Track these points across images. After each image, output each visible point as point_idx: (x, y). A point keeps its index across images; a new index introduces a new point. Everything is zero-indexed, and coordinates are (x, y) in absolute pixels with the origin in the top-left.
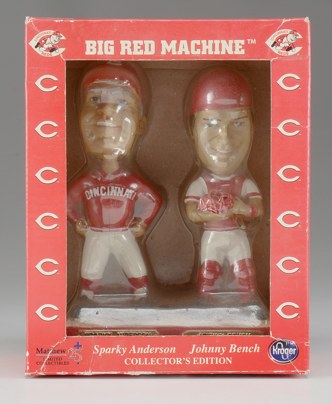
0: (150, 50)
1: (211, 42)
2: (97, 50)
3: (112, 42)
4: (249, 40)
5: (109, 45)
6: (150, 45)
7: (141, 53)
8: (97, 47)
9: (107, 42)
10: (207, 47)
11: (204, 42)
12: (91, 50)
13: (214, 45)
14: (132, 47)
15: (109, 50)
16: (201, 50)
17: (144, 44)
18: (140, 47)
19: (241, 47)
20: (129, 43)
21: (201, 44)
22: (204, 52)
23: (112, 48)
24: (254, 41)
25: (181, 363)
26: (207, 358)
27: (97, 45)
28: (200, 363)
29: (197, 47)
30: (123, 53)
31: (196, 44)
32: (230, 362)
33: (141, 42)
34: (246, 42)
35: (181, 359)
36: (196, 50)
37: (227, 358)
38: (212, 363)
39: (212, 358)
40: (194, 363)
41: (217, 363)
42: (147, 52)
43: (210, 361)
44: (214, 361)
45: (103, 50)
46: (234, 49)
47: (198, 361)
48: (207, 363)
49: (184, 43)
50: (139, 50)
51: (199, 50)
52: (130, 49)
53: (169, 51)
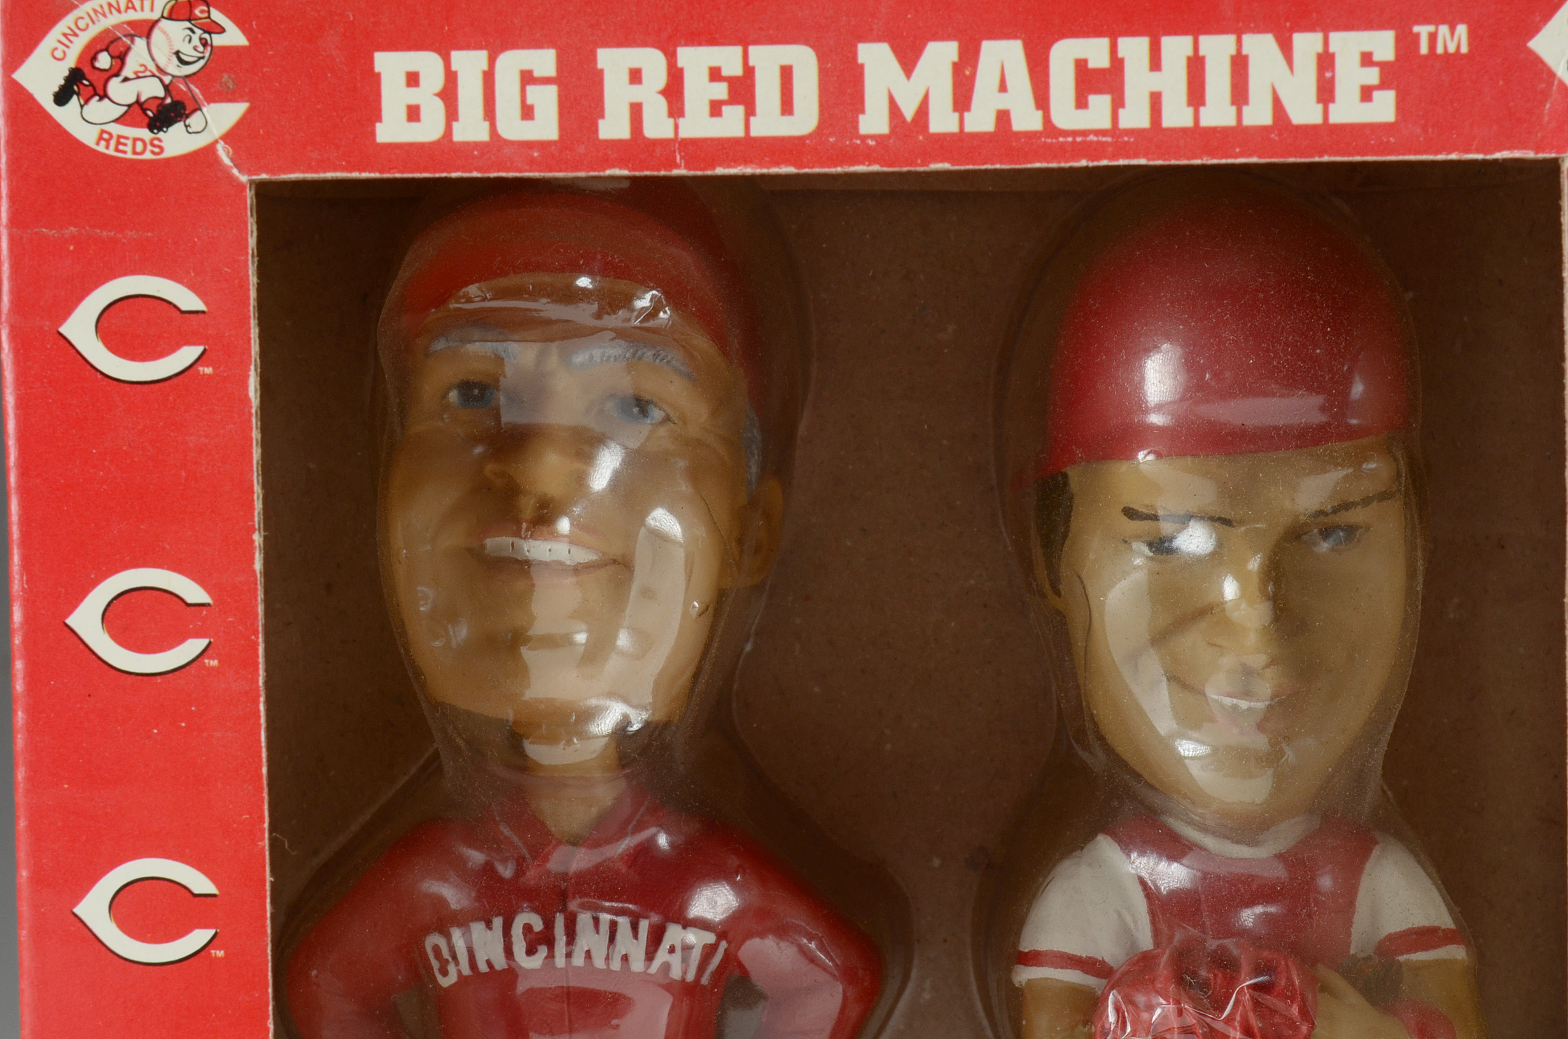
0: (787, 106)
1: (1176, 48)
2: (452, 114)
3: (544, 61)
4: (1423, 31)
5: (528, 78)
6: (786, 73)
7: (731, 124)
8: (449, 94)
9: (511, 62)
10: (1155, 81)
11: (1134, 48)
12: (413, 114)
13: (1196, 66)
14: (674, 91)
15: (527, 112)
16: (1118, 103)
17: (749, 71)
18: (720, 91)
19: (1372, 76)
20: (652, 61)
21: (1117, 64)
22: (1135, 117)
23: (546, 99)
24: (1454, 39)
27: (451, 78)
29: (1090, 81)
30: (613, 127)
31: (1081, 65)
33: (729, 58)
34: (1406, 43)
36: (1081, 103)
42: (769, 123)
45: (490, 113)
46: (1326, 92)
49: (1003, 56)
50: (716, 108)
51: (1100, 103)
52: (662, 103)
53: (909, 113)
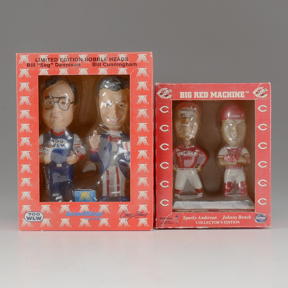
0: (206, 96)
1: (231, 92)
2: (185, 96)
3: (191, 93)
4: (246, 92)
5: (190, 94)
6: (206, 94)
7: (202, 97)
8: (185, 95)
9: (189, 93)
10: (229, 95)
11: (228, 92)
12: (182, 96)
13: (232, 94)
14: (199, 95)
15: (190, 96)
16: (227, 96)
17: (204, 94)
18: (202, 95)
19: (243, 94)
20: (198, 93)
21: (227, 93)
22: (228, 97)
23: (191, 95)
24: (248, 92)
25: (219, 223)
26: (229, 221)
27: (185, 94)
28: (227, 223)
29: (225, 94)
30: (195, 97)
31: (225, 93)
32: (239, 223)
33: (202, 93)
34: (245, 92)
35: (219, 222)
36: (225, 96)
37: (238, 221)
38: (231, 223)
39: (231, 221)
40: (224, 223)
41: (233, 223)
42: (205, 97)
43: (230, 222)
44: (232, 222)
45: (187, 96)
46: (240, 95)
47: (226, 222)
48: (230, 223)
49: (220, 93)
50: (202, 96)
51: (226, 96)
52: (198, 96)
53: (214, 96)
